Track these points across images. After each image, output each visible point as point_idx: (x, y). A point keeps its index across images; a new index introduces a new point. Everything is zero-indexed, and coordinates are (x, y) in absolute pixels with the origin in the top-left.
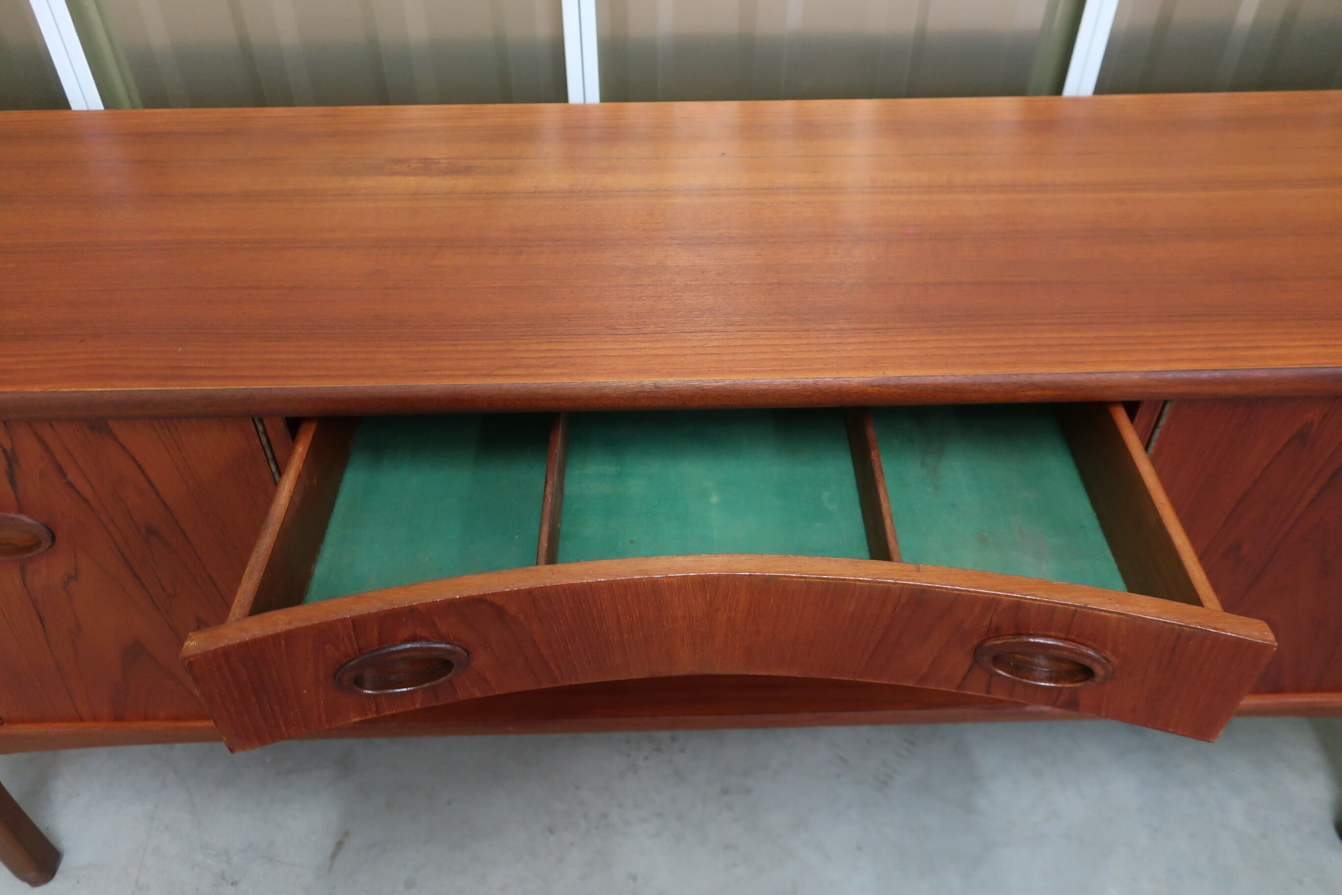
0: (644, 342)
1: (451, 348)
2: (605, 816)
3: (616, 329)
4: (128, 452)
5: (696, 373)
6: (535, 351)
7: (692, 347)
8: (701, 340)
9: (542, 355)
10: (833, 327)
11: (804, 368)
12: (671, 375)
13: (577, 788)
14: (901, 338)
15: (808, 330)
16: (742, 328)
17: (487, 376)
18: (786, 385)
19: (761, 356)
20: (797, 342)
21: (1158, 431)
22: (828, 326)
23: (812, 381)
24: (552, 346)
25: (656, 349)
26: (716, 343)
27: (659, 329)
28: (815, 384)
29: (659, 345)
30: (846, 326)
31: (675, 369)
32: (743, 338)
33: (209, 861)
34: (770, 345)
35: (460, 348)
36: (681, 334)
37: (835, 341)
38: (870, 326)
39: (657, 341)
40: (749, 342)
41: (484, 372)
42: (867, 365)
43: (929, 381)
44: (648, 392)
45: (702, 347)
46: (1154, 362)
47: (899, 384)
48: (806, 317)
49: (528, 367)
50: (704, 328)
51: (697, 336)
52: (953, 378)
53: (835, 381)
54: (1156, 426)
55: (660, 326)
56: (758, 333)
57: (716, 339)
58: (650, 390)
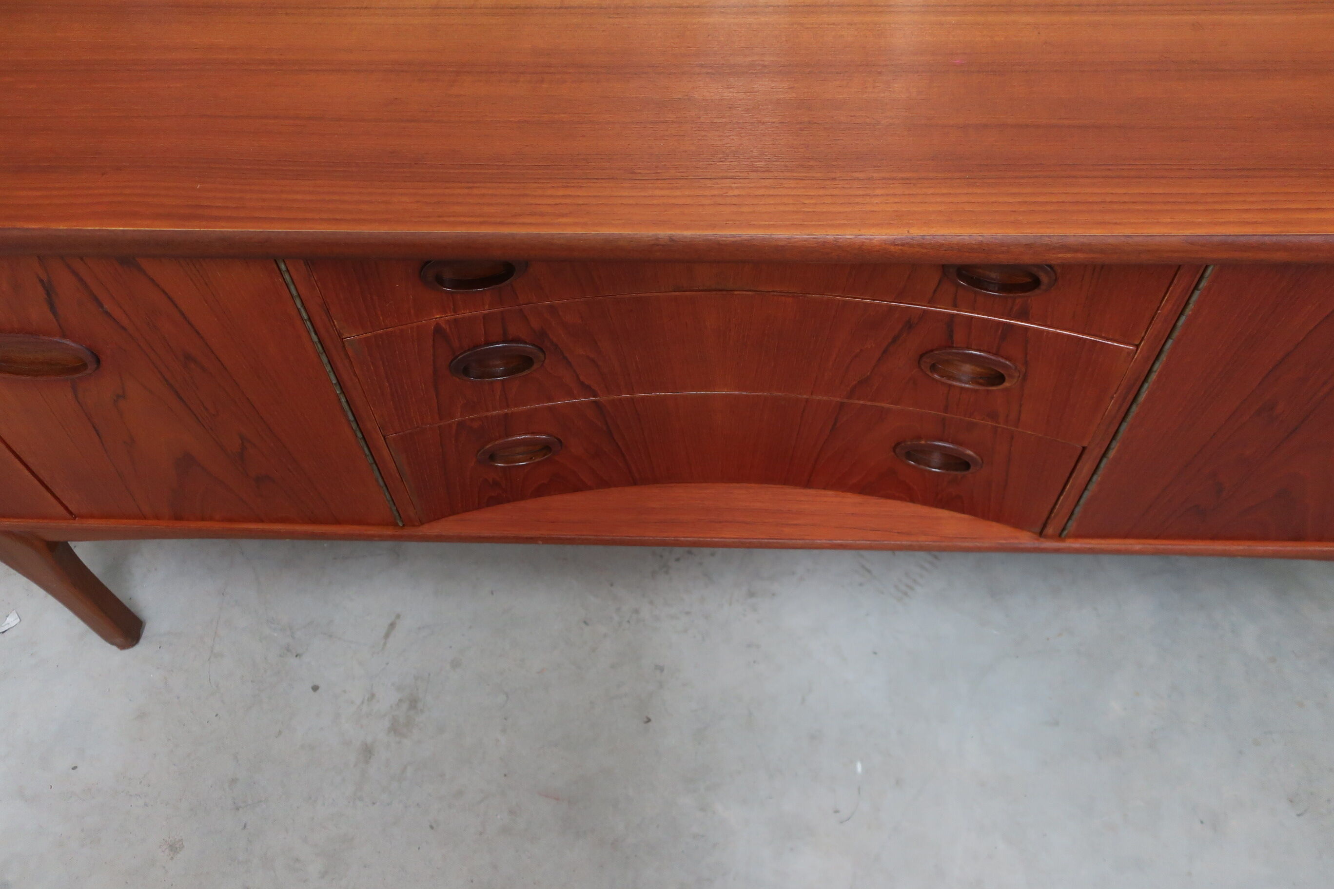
0: (662, 189)
1: (466, 191)
2: (637, 611)
3: (635, 173)
4: (158, 286)
5: (713, 226)
6: (551, 196)
7: (712, 196)
8: (722, 188)
9: (558, 201)
10: (861, 175)
11: (825, 223)
12: (687, 227)
13: (612, 585)
14: (931, 191)
15: (834, 179)
16: (766, 175)
17: (502, 224)
18: (805, 241)
19: (782, 208)
20: (822, 192)
21: (1197, 294)
22: (856, 175)
23: (832, 237)
24: (568, 192)
25: (675, 197)
26: (736, 192)
27: (679, 174)
28: (835, 241)
29: (678, 193)
30: (875, 175)
31: (691, 221)
32: (766, 187)
33: (275, 635)
34: (793, 196)
35: (476, 191)
36: (701, 181)
37: (861, 192)
38: (900, 175)
39: (677, 188)
40: (771, 192)
41: (499, 220)
42: (891, 222)
43: (955, 240)
44: (663, 245)
45: (722, 195)
46: (1200, 224)
47: (923, 243)
48: (833, 163)
49: (542, 215)
50: (725, 174)
51: (717, 184)
52: (980, 238)
53: (856, 239)
54: (1196, 287)
55: (681, 171)
56: (782, 181)
57: (737, 188)
58: (665, 244)
